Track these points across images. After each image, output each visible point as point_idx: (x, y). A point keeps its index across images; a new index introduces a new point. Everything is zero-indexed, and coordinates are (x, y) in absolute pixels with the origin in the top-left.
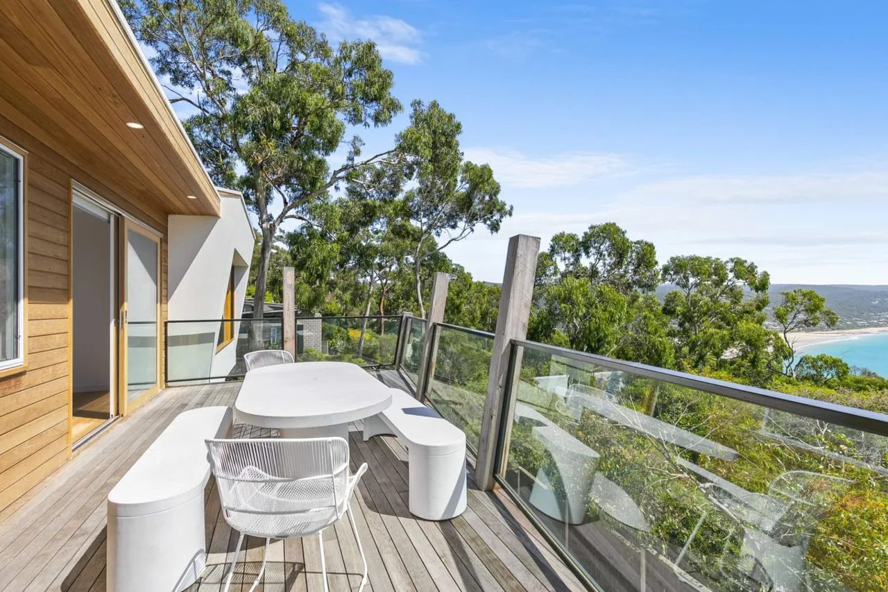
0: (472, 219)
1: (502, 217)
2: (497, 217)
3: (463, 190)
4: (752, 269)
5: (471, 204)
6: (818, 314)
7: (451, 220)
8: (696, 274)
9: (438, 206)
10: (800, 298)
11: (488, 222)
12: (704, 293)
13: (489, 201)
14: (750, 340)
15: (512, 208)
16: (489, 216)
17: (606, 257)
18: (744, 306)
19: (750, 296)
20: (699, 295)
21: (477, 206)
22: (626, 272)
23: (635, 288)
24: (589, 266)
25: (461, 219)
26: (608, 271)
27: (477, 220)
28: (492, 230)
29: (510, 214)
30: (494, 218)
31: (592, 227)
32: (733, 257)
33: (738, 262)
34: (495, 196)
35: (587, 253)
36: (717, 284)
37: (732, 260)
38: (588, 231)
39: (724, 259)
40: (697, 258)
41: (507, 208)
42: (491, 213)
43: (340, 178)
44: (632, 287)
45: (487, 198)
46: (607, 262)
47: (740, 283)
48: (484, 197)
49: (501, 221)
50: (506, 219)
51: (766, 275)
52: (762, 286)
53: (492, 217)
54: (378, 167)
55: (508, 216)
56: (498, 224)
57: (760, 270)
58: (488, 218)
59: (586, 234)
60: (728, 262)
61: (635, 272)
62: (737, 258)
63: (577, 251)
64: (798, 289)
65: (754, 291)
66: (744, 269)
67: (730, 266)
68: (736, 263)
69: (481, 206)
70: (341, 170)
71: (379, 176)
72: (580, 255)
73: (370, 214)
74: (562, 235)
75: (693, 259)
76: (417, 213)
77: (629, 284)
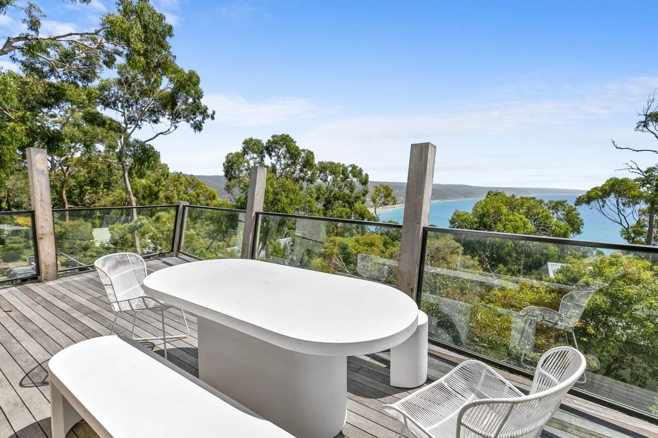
0: (175, 117)
1: (204, 119)
2: (199, 118)
3: (169, 90)
4: (361, 171)
5: (174, 104)
6: (389, 199)
7: (154, 115)
8: (333, 172)
9: (138, 100)
10: (382, 189)
11: (192, 122)
12: (335, 185)
13: (193, 103)
14: (361, 214)
15: (214, 113)
16: (192, 116)
17: (282, 159)
18: (355, 194)
19: (359, 187)
20: (333, 187)
21: (180, 106)
22: (295, 170)
23: (301, 181)
24: (270, 165)
25: (164, 115)
26: (283, 169)
27: (180, 118)
28: (195, 128)
29: (213, 118)
30: (197, 119)
31: (273, 137)
32: (351, 164)
33: (354, 167)
34: (199, 99)
35: (270, 155)
36: (343, 180)
37: (351, 165)
38: (271, 139)
39: (347, 165)
40: (334, 163)
41: (210, 112)
42: (194, 114)
43: (16, 47)
44: (299, 181)
45: (191, 100)
46: (282, 163)
47: (355, 180)
48: (187, 99)
49: (204, 123)
50: (208, 121)
51: (367, 175)
52: (365, 182)
53: (195, 118)
54: (66, 46)
55: (210, 119)
56: (201, 125)
57: (364, 173)
58: (191, 118)
59: (269, 141)
60: (348, 167)
61: (301, 171)
62: (354, 165)
63: (262, 153)
64: (381, 184)
65: (361, 185)
66: (356, 172)
67: (350, 169)
68: (353, 167)
69: (184, 107)
70: (18, 39)
71: (67, 57)
72: (264, 156)
73: (56, 96)
74: (251, 140)
75: (332, 163)
76: (115, 103)
77: (297, 179)
